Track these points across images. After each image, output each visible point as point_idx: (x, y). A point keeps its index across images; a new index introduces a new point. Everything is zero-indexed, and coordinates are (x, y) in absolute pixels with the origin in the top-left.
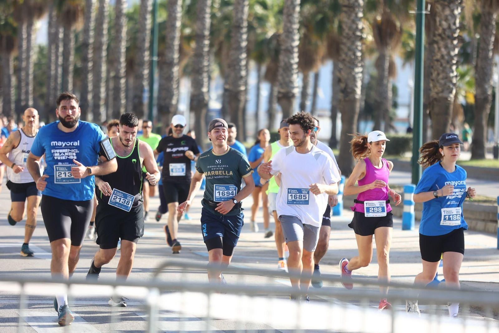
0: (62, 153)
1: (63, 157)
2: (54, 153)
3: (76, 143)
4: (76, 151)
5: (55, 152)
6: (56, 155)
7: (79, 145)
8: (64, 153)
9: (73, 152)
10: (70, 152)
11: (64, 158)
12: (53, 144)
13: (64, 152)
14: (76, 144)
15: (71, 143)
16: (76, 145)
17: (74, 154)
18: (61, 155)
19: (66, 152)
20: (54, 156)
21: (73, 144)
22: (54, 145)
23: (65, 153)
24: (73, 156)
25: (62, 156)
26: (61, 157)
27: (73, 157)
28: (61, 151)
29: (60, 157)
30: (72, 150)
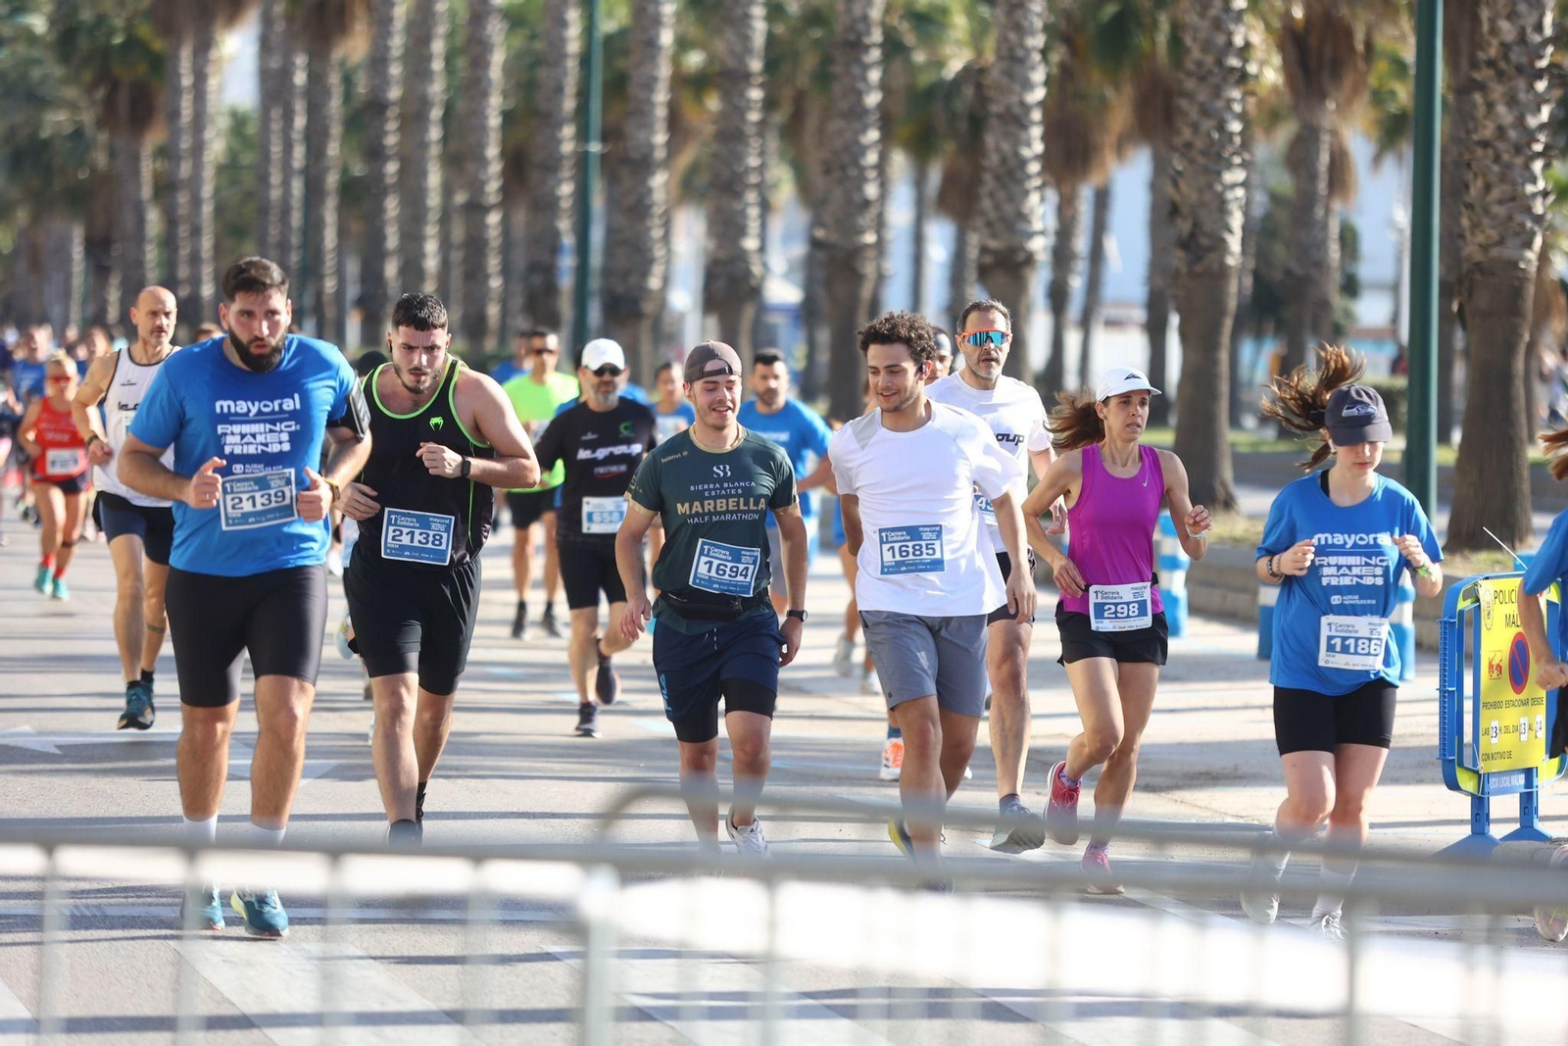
0: (249, 436)
1: (250, 446)
2: (225, 434)
3: (291, 401)
4: (290, 426)
5: (229, 432)
6: (229, 439)
7: (298, 406)
8: (254, 436)
9: (281, 431)
10: (271, 431)
11: (252, 450)
12: (222, 407)
13: (253, 432)
14: (289, 405)
15: (277, 403)
16: (292, 407)
17: (285, 437)
18: (245, 440)
19: (261, 433)
20: (225, 444)
21: (281, 405)
22: (226, 410)
23: (258, 436)
24: (281, 443)
25: (247, 444)
26: (245, 447)
27: (278, 445)
28: (246, 428)
29: (240, 447)
30: (278, 424)
